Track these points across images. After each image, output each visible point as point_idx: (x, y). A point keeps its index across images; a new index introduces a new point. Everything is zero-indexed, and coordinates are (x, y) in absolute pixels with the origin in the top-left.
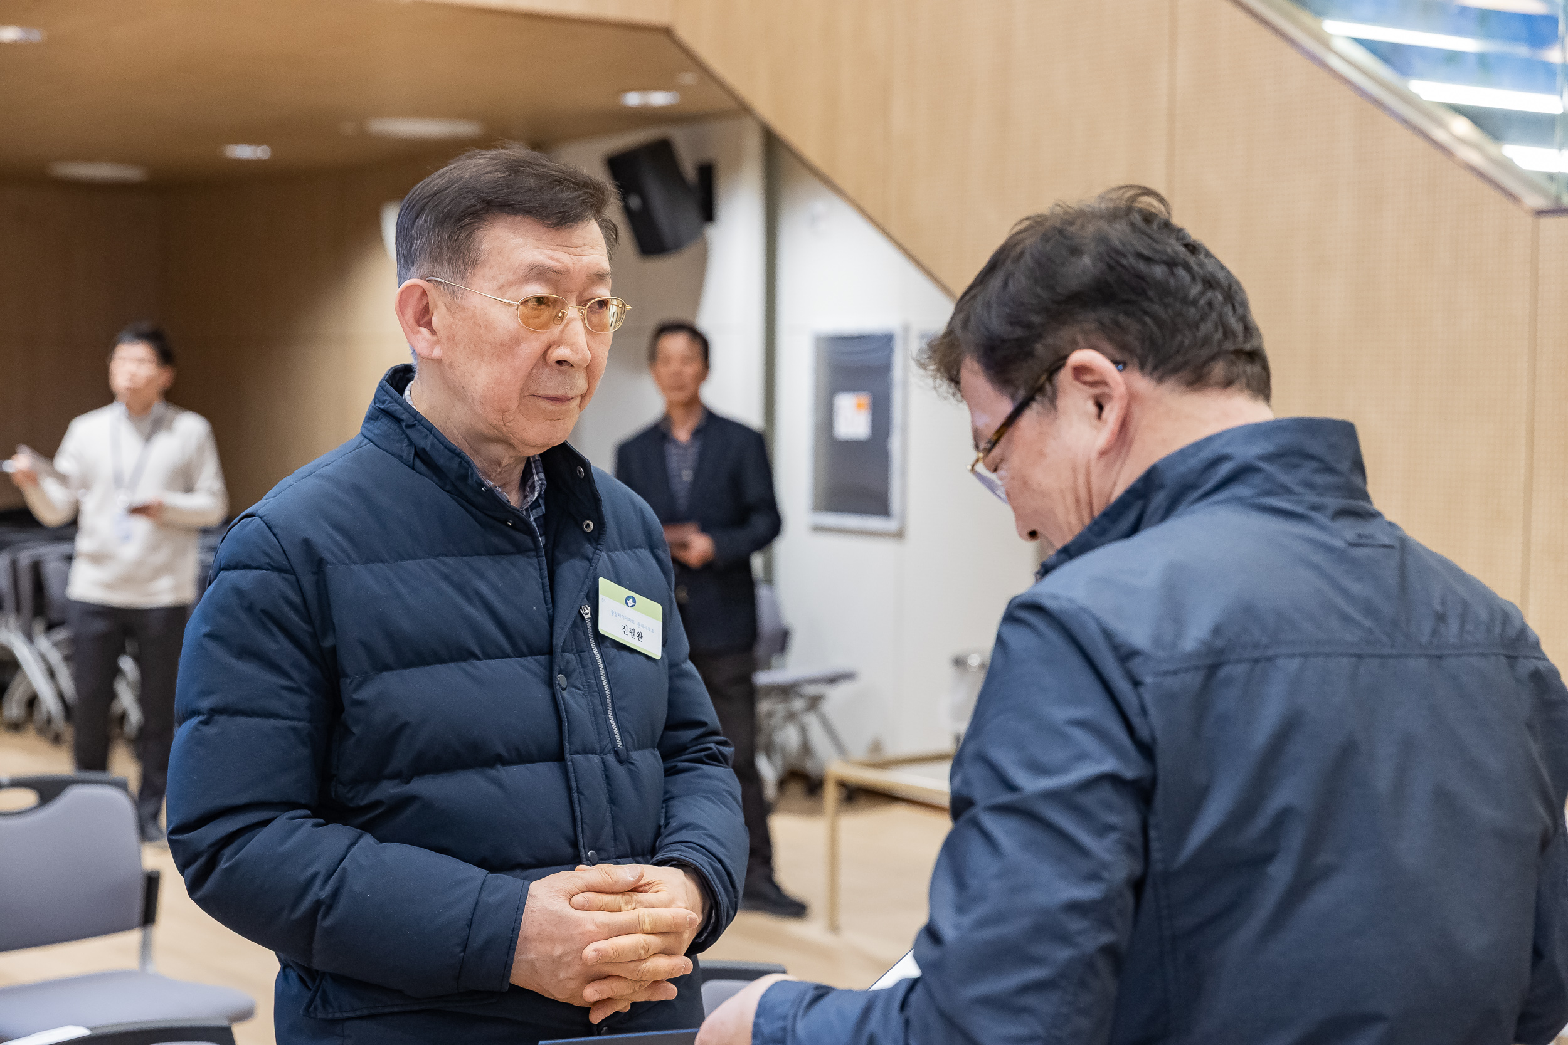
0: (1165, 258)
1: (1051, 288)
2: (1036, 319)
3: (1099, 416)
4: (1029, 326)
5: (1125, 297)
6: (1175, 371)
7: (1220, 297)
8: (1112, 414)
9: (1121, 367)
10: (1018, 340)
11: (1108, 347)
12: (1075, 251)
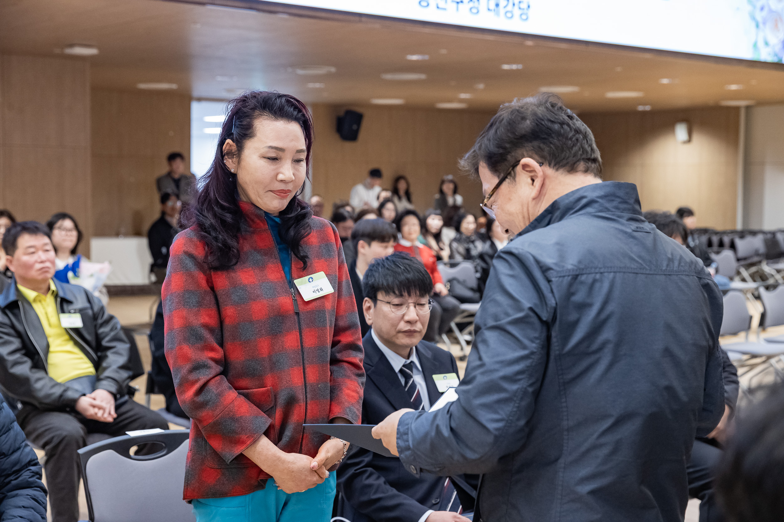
0: (559, 121)
1: (513, 133)
2: (508, 146)
3: (533, 184)
4: (505, 148)
5: (543, 137)
6: (563, 166)
7: (582, 137)
8: (538, 183)
9: (541, 164)
10: (501, 154)
11: (537, 157)
12: (524, 118)
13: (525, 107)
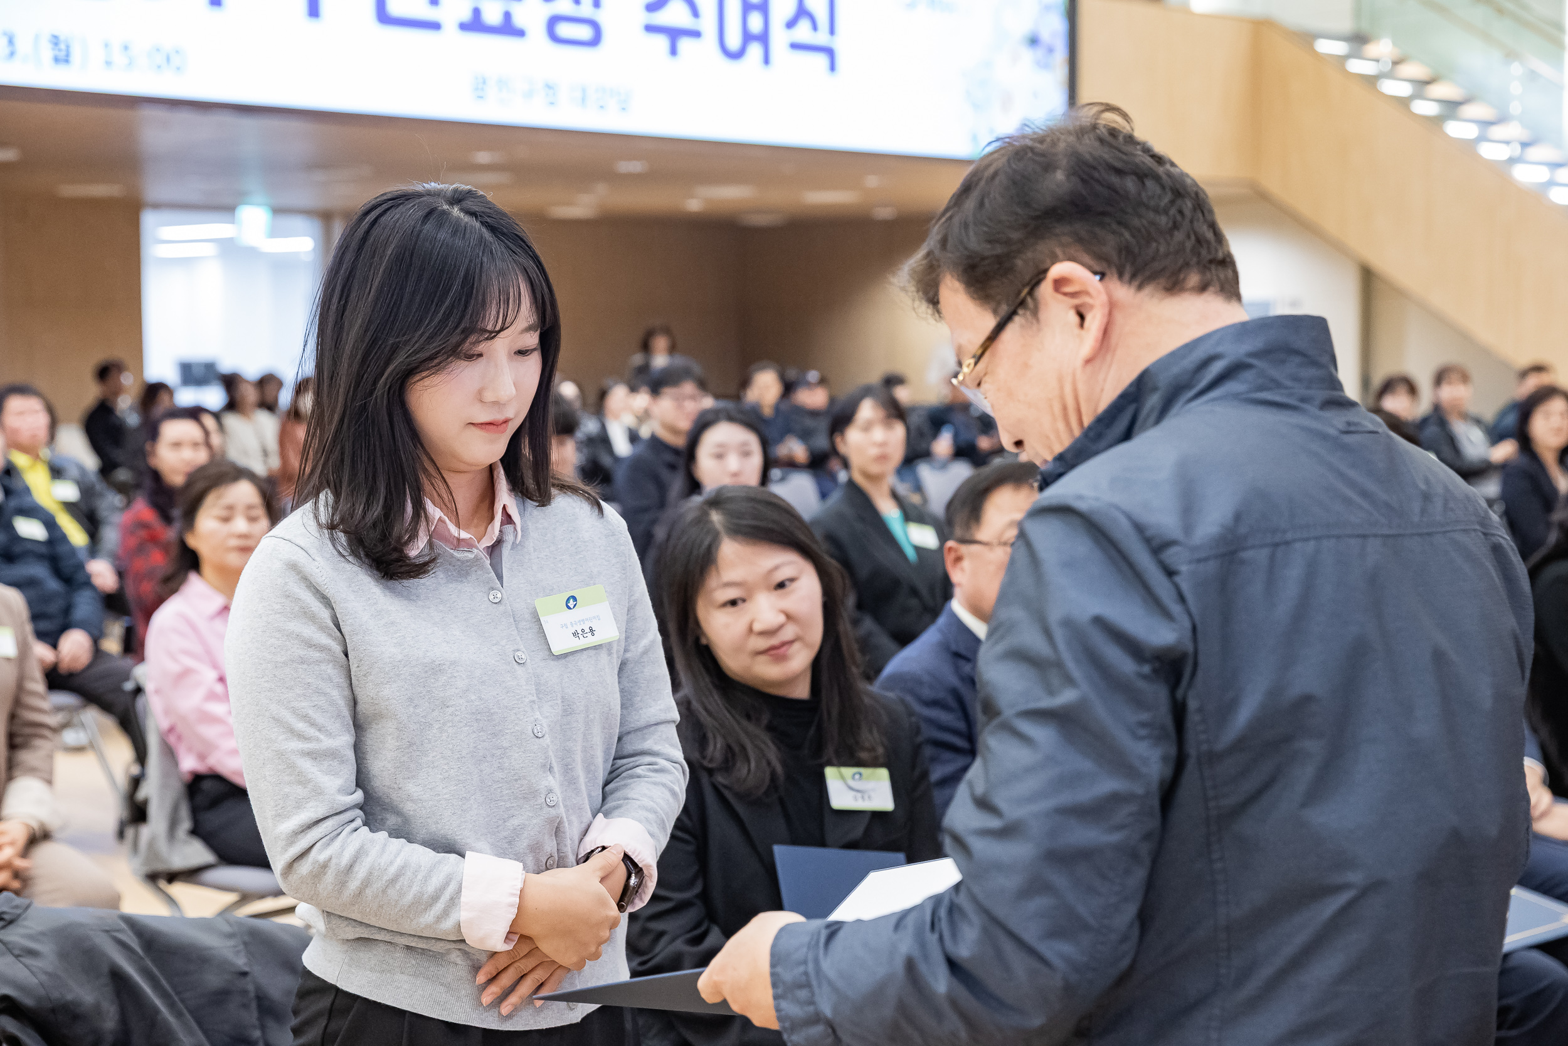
0: (1134, 170)
1: (1027, 204)
4: (1008, 243)
5: (1100, 210)
6: (1153, 277)
7: (1190, 206)
9: (1100, 276)
10: (997, 256)
11: (1087, 259)
12: (1048, 167)
13: (1048, 140)
